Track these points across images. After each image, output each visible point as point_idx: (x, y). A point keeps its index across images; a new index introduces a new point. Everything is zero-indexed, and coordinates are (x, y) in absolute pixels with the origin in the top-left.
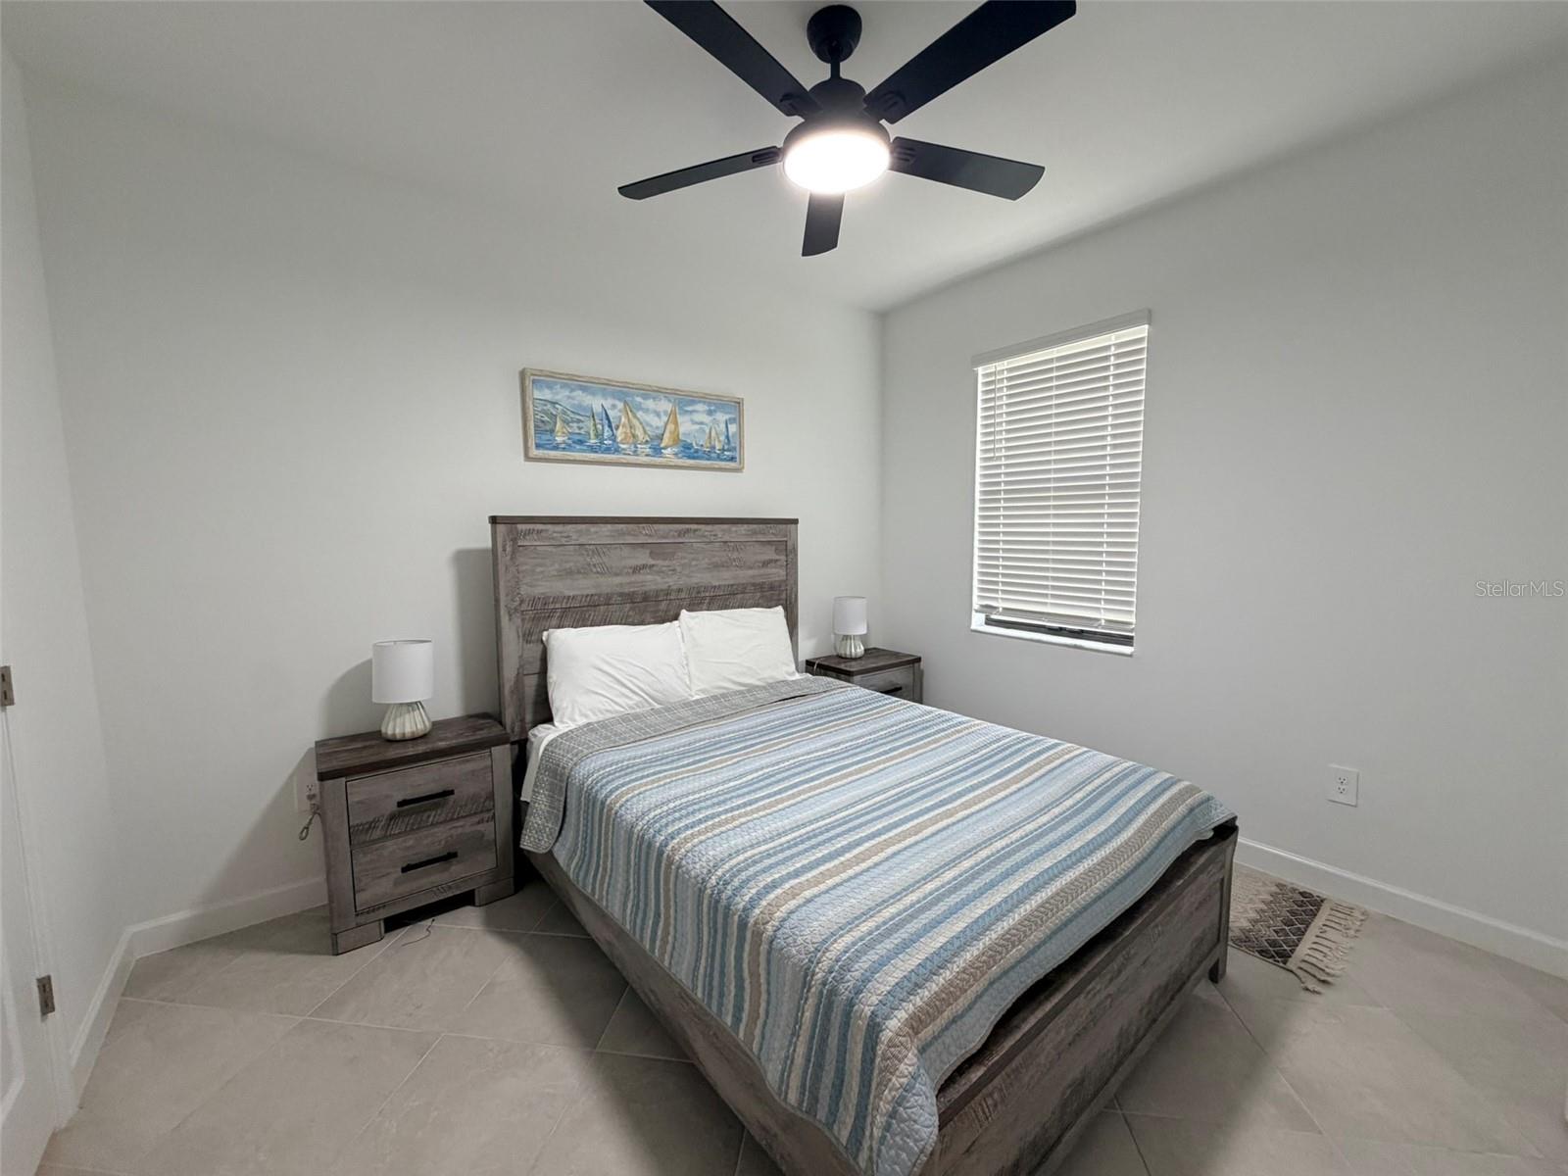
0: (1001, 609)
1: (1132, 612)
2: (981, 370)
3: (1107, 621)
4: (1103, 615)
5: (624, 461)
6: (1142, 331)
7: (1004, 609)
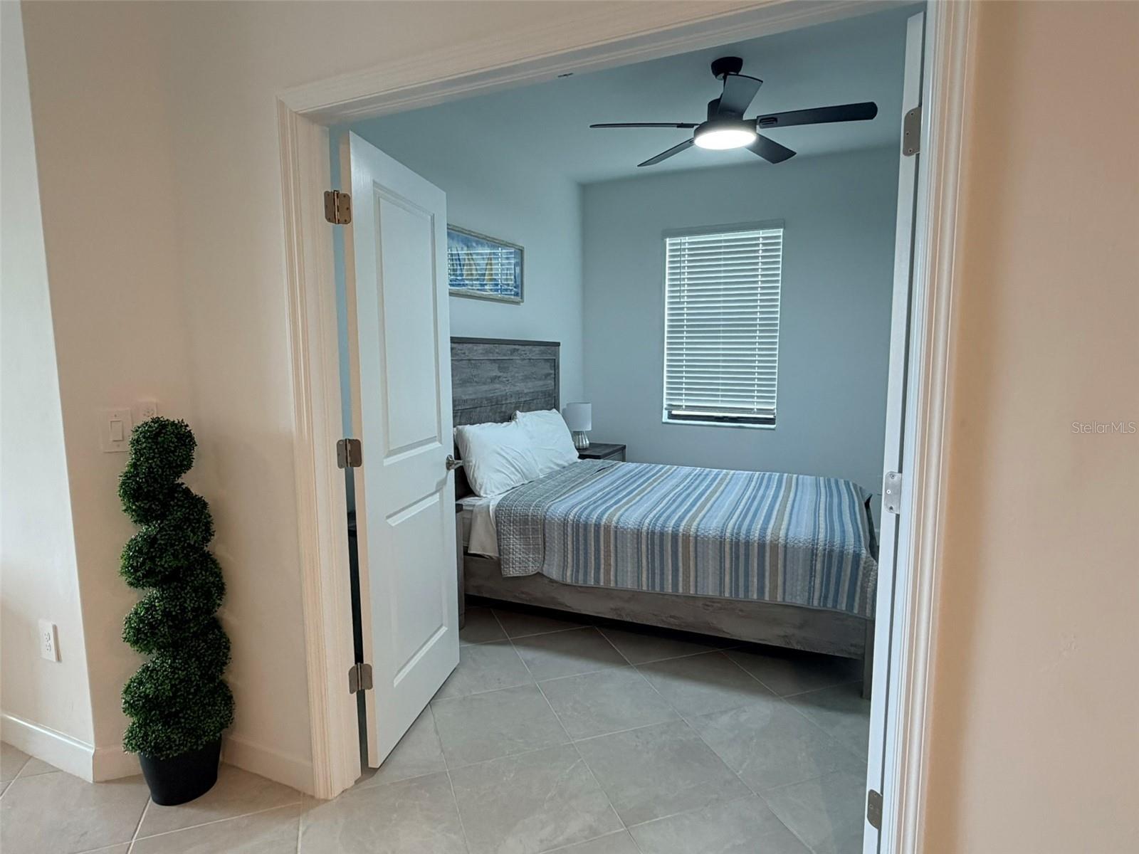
0: (684, 407)
1: (774, 403)
2: (668, 241)
3: (757, 409)
4: (755, 406)
5: (469, 294)
6: (780, 232)
7: (686, 406)
